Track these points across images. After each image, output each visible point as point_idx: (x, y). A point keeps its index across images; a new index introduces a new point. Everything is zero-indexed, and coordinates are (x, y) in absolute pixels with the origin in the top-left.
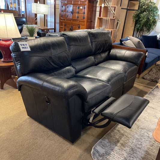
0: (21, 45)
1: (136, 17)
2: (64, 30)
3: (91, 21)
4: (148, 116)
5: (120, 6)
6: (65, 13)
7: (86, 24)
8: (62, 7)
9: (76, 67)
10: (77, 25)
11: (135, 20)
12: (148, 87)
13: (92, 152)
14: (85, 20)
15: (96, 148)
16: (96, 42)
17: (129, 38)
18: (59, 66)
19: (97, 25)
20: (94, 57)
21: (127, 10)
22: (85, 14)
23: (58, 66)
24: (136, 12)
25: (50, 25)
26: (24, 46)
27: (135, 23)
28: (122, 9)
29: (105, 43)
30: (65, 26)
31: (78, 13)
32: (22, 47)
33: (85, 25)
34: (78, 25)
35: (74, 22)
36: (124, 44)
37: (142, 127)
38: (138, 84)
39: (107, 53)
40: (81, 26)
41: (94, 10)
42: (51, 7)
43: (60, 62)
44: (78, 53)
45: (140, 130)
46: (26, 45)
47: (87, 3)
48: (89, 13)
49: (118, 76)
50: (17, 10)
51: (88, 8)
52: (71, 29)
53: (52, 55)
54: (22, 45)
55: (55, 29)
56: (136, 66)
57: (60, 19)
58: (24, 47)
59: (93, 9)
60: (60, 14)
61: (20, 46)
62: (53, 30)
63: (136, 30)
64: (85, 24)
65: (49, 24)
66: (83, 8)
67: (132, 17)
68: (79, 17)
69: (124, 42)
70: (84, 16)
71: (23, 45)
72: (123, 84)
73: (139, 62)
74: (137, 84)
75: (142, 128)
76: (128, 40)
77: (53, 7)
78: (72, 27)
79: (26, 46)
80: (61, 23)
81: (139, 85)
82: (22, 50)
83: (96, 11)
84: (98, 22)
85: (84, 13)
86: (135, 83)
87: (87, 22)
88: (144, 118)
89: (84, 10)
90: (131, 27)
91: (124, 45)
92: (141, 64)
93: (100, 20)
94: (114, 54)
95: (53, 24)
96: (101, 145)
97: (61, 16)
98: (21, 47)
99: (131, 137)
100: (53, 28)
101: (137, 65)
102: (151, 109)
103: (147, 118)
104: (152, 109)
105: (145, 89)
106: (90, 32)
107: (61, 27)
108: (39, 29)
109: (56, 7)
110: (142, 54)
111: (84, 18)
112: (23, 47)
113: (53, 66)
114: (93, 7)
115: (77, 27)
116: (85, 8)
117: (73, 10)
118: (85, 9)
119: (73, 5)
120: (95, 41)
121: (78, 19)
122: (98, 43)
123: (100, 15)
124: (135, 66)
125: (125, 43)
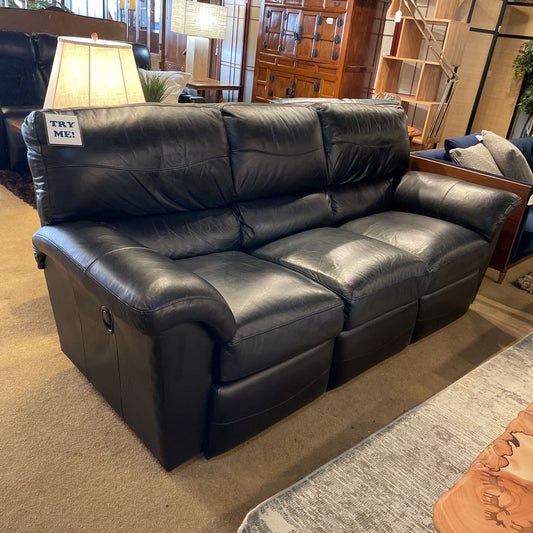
0: (54, 125)
1: (526, 63)
2: (266, 93)
3: (363, 70)
4: (489, 424)
5: (469, 22)
6: (275, 35)
7: (340, 78)
8: (269, 15)
9: (257, 227)
10: (310, 80)
11: (521, 74)
12: (523, 320)
13: (241, 528)
14: (340, 63)
15: (261, 517)
16: (345, 146)
17: (479, 138)
18: (184, 207)
19: (379, 85)
20: (331, 197)
21: (497, 35)
22: (339, 42)
23: (180, 204)
24: (527, 45)
25: (229, 76)
26: (63, 129)
27: (521, 83)
28: (472, 29)
29: (381, 149)
30: (272, 79)
31: (318, 38)
32: (56, 132)
33: (339, 82)
34: (315, 82)
35: (302, 70)
36: (454, 156)
37: (455, 464)
38: (490, 305)
39: (384, 187)
40: (322, 82)
41: (375, 30)
42: (236, 15)
43: (189, 192)
44: (268, 180)
45: (444, 472)
46: (71, 126)
47: (349, 4)
48: (356, 43)
49: (396, 273)
50: (126, 20)
51: (354, 22)
52: (290, 92)
53: (159, 167)
54: (57, 124)
55: (241, 89)
56: (481, 242)
57: (258, 56)
58: (61, 132)
59: (370, 28)
60: (260, 40)
61: (49, 125)
62: (237, 92)
63: (522, 109)
64: (337, 78)
65: (225, 71)
66: (334, 22)
67: (511, 63)
68: (321, 53)
69: (457, 152)
70: (335, 48)
71: (62, 124)
72: (419, 300)
73: (495, 227)
74: (486, 304)
75: (452, 469)
76: (477, 142)
77: (242, 14)
78: (294, 85)
79: (68, 129)
80: (259, 70)
81: (493, 307)
82: (53, 140)
83: (380, 35)
84: (386, 74)
85: (338, 40)
86: (478, 296)
87: (346, 70)
88: (472, 433)
89: (340, 28)
90: (508, 96)
91: (457, 163)
92: (505, 236)
93: (393, 65)
94: (412, 189)
95: (238, 72)
96: (285, 509)
97: (263, 46)
98: (50, 130)
99: (401, 496)
100: (237, 84)
101: (486, 239)
102: (509, 399)
103: (483, 433)
104: (514, 402)
105: (511, 326)
106: (326, 108)
107: (259, 84)
108: (188, 85)
109: (252, 17)
110: (512, 200)
111: (335, 57)
112: (59, 130)
113: (159, 203)
114: (371, 19)
115: (312, 87)
116: (341, 23)
117: (301, 29)
118: (341, 25)
119: (303, 9)
120: (342, 142)
121: (314, 59)
122: (350, 147)
123: (393, 52)
124: (478, 239)
125: (459, 154)
